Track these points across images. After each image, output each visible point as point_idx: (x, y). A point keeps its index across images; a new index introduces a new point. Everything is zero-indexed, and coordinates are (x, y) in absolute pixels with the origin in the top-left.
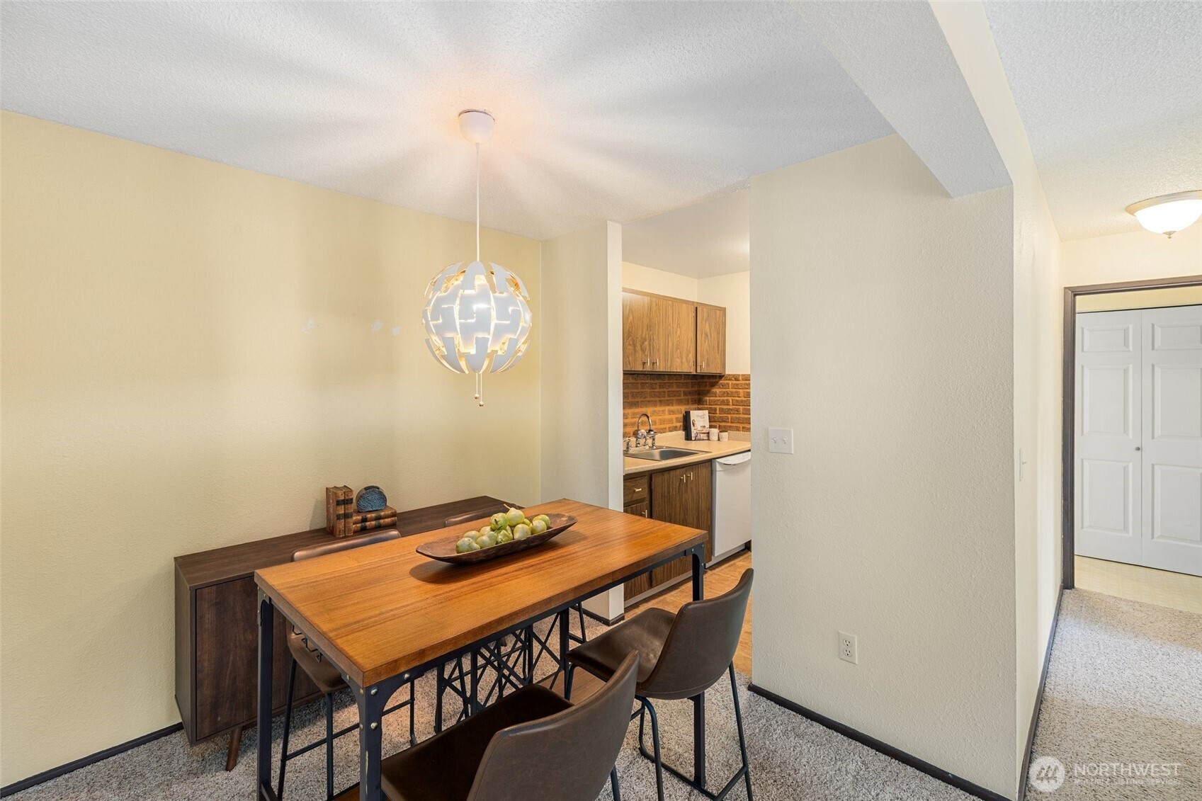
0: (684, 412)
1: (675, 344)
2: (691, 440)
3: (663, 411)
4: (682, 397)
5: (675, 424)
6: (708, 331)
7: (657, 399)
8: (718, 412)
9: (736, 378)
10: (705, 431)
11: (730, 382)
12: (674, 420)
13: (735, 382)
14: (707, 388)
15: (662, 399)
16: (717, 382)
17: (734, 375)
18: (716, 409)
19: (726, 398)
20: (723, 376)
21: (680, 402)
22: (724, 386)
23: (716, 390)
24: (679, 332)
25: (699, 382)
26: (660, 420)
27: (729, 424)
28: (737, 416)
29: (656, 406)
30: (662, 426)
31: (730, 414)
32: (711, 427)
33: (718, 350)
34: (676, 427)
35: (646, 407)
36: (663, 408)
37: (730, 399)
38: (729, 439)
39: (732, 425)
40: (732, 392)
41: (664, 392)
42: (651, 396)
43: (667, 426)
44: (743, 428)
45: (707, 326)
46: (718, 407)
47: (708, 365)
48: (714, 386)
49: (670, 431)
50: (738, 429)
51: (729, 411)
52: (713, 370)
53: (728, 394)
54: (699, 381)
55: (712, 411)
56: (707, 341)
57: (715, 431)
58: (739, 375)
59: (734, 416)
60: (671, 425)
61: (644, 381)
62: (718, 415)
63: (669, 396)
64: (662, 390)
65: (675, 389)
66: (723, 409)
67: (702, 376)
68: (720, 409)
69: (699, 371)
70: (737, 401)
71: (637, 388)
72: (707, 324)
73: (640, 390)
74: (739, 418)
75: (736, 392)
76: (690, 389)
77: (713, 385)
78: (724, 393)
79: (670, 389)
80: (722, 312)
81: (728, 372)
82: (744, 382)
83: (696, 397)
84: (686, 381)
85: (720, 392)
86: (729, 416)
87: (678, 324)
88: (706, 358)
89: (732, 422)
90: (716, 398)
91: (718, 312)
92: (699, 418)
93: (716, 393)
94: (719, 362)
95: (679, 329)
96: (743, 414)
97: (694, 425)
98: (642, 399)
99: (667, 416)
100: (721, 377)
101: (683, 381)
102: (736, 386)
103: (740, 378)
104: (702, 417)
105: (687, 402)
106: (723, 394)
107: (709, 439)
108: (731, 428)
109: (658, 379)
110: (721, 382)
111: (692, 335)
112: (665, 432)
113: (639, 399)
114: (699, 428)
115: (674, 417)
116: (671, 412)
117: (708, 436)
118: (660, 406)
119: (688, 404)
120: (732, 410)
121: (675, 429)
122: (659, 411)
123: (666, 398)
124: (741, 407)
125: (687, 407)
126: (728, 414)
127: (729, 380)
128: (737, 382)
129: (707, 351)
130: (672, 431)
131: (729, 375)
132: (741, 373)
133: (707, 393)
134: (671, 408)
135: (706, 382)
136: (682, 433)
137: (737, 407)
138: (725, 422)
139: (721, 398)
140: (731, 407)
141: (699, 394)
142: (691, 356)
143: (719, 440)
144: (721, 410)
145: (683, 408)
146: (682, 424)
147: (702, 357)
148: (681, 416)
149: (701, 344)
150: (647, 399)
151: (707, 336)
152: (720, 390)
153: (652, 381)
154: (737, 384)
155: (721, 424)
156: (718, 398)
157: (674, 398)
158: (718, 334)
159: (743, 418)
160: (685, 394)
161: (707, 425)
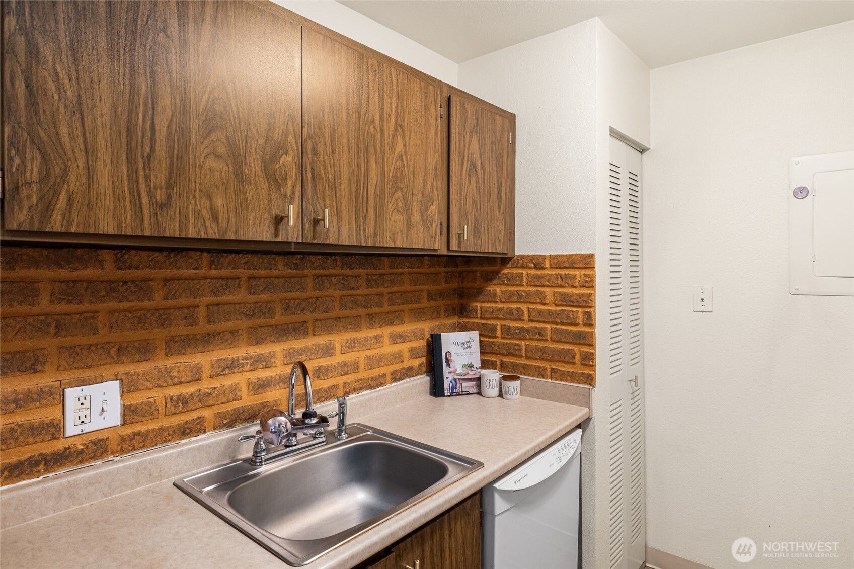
0: (427, 336)
1: (389, 175)
2: (442, 395)
3: (376, 337)
4: (425, 304)
5: (407, 363)
6: (476, 156)
7: (362, 312)
8: (499, 333)
9: (537, 262)
10: (471, 374)
11: (525, 272)
12: (406, 355)
13: (533, 272)
14: (478, 283)
15: (375, 310)
16: (498, 272)
17: (534, 257)
18: (494, 328)
19: (515, 306)
20: (510, 259)
21: (419, 315)
22: (512, 280)
23: (496, 289)
24: (399, 147)
25: (461, 272)
26: (369, 358)
27: (523, 361)
28: (541, 344)
29: (357, 327)
30: (376, 372)
31: (525, 339)
32: (485, 365)
33: (500, 202)
34: (410, 369)
35: (329, 333)
36: (377, 332)
37: (524, 307)
38: (520, 395)
39: (528, 362)
40: (528, 294)
41: (381, 295)
42: (343, 306)
43: (388, 370)
44: (552, 370)
45: (475, 146)
46: (498, 323)
47: (476, 232)
48: (491, 280)
49: (395, 380)
50: (541, 373)
51: (521, 334)
52: (488, 246)
53: (520, 298)
54: (460, 269)
55: (486, 333)
56: (473, 180)
57: (492, 376)
58: (544, 257)
59: (534, 343)
60: (397, 367)
61: (321, 272)
62: (499, 340)
63: (392, 303)
64: (374, 290)
65: (407, 287)
66: (509, 328)
67: (467, 260)
68: (503, 327)
69: (454, 246)
70: (540, 312)
71: (304, 289)
72: (475, 141)
73: (310, 293)
74: (543, 350)
75: (538, 293)
76: (444, 286)
77: (489, 278)
78: (512, 294)
79: (395, 289)
80: (507, 122)
81: (520, 249)
82: (553, 272)
83: (456, 302)
84: (433, 270)
85: (503, 292)
86: (523, 343)
87: (398, 126)
88: (471, 219)
89: (527, 357)
90: (494, 305)
91: (499, 120)
92: (460, 349)
93: (495, 295)
94: (501, 227)
95: (400, 140)
96: (553, 341)
97: (448, 364)
98: (317, 315)
99: (388, 348)
100: (505, 260)
101: (426, 270)
102: (537, 281)
103: (547, 264)
104: (466, 345)
105: (436, 314)
106: (510, 298)
107: (479, 393)
108: (526, 369)
109: (362, 266)
110: (506, 271)
111: (435, 158)
112: (382, 385)
113: (309, 316)
114: (460, 371)
115: (405, 347)
116: (396, 339)
117: (479, 386)
118: (371, 326)
119: (438, 317)
120: (528, 331)
121: (409, 373)
122: (366, 339)
123: (386, 308)
124: (548, 326)
125: (436, 323)
126: (520, 339)
127: (523, 267)
128: (539, 272)
129: (474, 202)
130: (400, 379)
131: (522, 257)
132: (547, 253)
133: (477, 293)
134: (398, 329)
135: (476, 272)
136: (423, 381)
137: (538, 325)
138: (513, 355)
139: (506, 306)
140: (527, 325)
141: (461, 296)
142: (435, 210)
143: (501, 395)
144: (506, 330)
145: (426, 327)
146: (423, 360)
147: (463, 216)
148: (421, 344)
149: (461, 185)
150: (333, 314)
151: (475, 167)
152: (504, 288)
153: (348, 272)
154: (540, 277)
155: (505, 359)
156: (500, 306)
157: (407, 307)
158: (500, 166)
159: (554, 351)
160: (431, 296)
161: (476, 361)
